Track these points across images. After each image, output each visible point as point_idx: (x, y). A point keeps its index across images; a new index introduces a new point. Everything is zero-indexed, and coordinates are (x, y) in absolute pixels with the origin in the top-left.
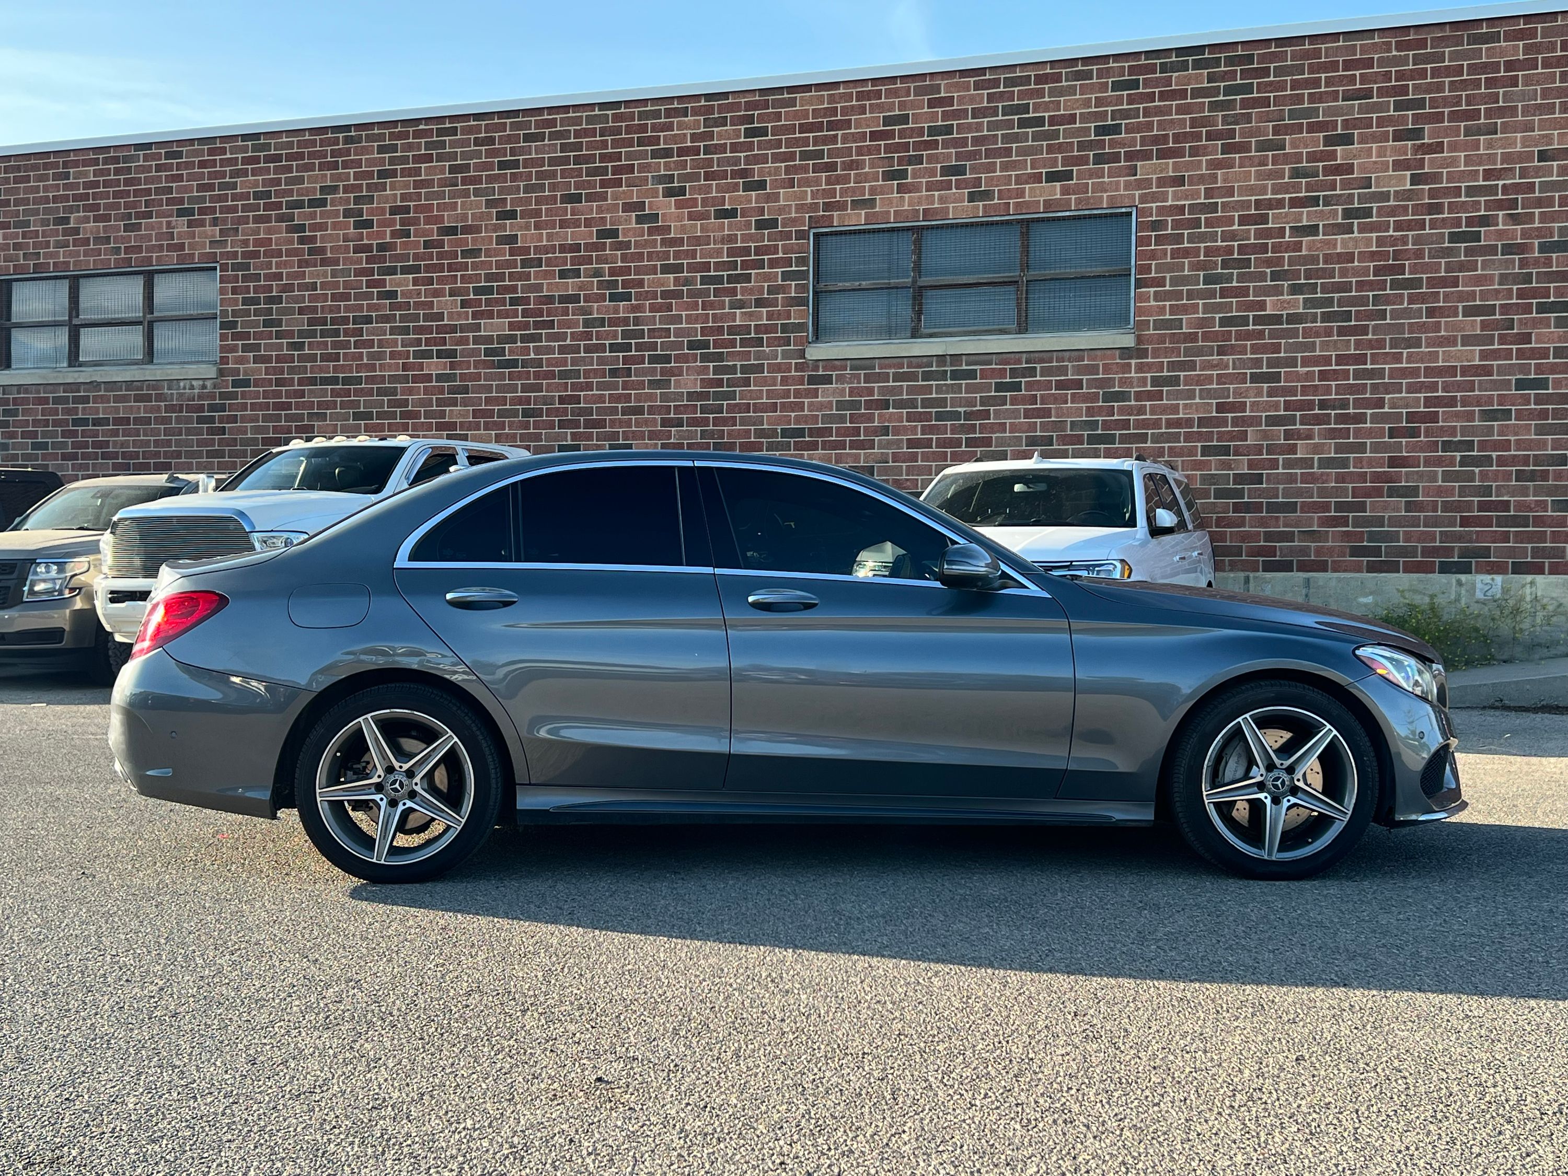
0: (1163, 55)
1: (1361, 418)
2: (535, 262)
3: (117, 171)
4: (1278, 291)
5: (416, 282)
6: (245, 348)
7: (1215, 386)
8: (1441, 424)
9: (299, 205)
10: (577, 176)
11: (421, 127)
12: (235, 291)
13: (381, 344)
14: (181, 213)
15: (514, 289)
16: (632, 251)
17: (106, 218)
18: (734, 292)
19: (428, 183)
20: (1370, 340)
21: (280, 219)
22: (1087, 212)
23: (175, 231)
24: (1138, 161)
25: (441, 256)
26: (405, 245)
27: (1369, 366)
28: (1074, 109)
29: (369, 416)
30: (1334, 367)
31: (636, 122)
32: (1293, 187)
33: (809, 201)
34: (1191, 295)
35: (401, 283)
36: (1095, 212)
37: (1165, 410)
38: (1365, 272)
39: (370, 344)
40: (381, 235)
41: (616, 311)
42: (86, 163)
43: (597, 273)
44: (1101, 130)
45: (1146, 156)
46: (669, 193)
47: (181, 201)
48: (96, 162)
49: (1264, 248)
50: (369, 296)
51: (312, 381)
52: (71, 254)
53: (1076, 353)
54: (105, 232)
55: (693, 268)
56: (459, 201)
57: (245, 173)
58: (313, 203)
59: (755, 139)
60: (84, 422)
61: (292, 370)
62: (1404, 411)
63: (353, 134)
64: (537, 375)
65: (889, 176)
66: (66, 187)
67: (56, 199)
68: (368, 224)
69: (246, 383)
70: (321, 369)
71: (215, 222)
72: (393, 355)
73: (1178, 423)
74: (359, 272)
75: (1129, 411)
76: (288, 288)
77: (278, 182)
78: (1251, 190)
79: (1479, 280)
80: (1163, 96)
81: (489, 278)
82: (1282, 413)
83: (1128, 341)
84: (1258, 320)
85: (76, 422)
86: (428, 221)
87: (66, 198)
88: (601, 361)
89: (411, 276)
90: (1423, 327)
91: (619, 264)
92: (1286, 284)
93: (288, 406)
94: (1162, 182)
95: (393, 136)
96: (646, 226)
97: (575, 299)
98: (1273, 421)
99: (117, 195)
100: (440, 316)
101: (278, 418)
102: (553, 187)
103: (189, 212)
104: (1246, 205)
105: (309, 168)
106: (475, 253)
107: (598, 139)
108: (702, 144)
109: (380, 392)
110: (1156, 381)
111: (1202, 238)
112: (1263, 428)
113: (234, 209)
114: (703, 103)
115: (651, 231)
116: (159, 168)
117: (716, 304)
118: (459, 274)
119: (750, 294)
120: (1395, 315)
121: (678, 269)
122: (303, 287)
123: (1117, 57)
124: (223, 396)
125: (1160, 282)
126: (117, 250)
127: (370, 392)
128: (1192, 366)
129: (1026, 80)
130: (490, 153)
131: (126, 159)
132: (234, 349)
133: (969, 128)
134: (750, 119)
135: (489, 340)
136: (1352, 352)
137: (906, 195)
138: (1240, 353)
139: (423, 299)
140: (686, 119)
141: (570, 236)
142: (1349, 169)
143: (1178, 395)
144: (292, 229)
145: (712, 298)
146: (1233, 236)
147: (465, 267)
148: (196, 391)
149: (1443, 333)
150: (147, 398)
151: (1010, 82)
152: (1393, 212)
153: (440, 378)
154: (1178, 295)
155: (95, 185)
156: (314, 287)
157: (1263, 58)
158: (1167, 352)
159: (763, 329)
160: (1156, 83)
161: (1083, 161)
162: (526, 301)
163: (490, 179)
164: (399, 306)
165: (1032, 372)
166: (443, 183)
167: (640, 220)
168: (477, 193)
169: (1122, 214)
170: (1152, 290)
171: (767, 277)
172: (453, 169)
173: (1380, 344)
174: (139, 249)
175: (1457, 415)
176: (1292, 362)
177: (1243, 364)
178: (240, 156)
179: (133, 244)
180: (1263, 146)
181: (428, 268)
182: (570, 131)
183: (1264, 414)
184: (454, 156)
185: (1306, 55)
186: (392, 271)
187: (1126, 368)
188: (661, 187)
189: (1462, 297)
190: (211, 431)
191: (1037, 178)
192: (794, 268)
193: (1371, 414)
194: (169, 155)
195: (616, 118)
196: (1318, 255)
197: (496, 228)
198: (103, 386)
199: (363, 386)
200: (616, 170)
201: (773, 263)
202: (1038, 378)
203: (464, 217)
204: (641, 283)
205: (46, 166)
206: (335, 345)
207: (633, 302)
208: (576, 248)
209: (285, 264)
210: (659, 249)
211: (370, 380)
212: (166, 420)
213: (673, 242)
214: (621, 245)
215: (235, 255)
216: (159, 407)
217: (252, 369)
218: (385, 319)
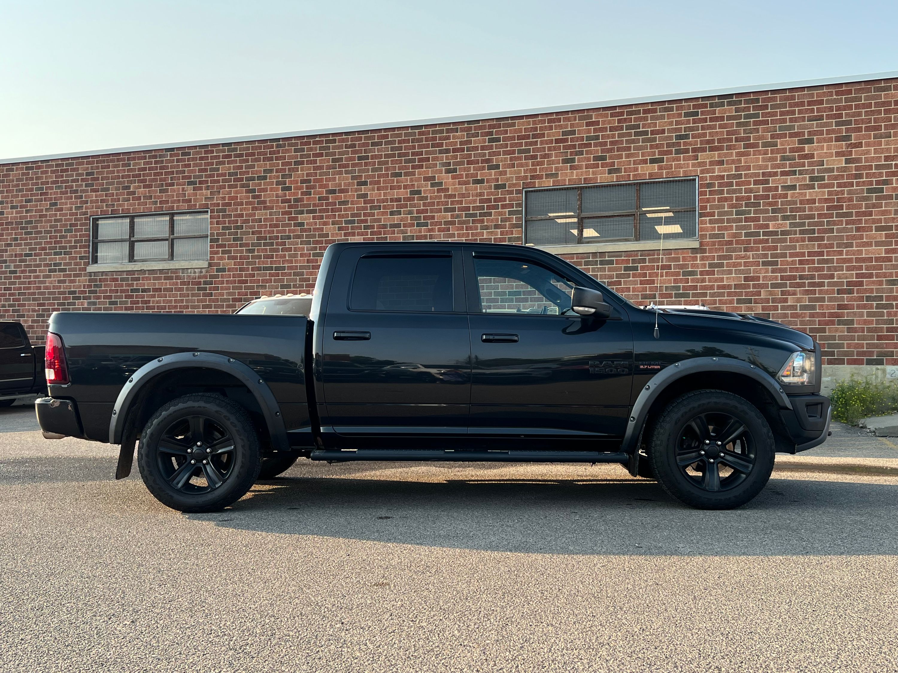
0: (711, 99)
1: (822, 284)
2: (377, 208)
3: (156, 163)
4: (775, 219)
5: (314, 218)
6: (224, 252)
7: (743, 268)
8: (865, 287)
9: (253, 179)
10: (399, 164)
11: (317, 139)
12: (218, 223)
13: (295, 249)
14: (190, 183)
15: (366, 221)
16: (429, 201)
17: (150, 186)
18: (482, 221)
19: (321, 168)
20: (826, 244)
21: (242, 186)
22: (672, 179)
23: (187, 192)
24: (699, 152)
25: (327, 204)
26: (308, 199)
27: (825, 257)
28: (664, 127)
29: (288, 286)
30: (807, 258)
31: (431, 136)
32: (782, 165)
33: (523, 174)
34: (729, 221)
35: (306, 218)
36: (676, 179)
37: (716, 280)
38: (822, 208)
39: (290, 249)
40: (296, 194)
41: (420, 232)
42: (139, 158)
43: (410, 212)
44: (679, 137)
45: (703, 150)
46: (448, 171)
47: (190, 177)
48: (145, 158)
49: (767, 197)
50: (289, 225)
51: (259, 269)
52: (131, 205)
53: (668, 251)
54: (149, 193)
55: (460, 209)
56: (337, 176)
57: (224, 163)
58: (259, 178)
59: (494, 144)
60: (137, 290)
61: (248, 263)
62: (845, 280)
63: (281, 143)
65: (565, 161)
66: (129, 171)
67: (123, 177)
68: (289, 189)
69: (223, 270)
70: (263, 263)
71: (207, 188)
72: (302, 255)
73: (724, 287)
74: (284, 213)
75: (697, 281)
76: (247, 221)
77: (241, 167)
78: (760, 167)
79: (884, 213)
80: (711, 120)
81: (353, 215)
82: (779, 282)
83: (696, 245)
84: (765, 234)
85: (133, 291)
86: (321, 187)
87: (129, 176)
89: (312, 215)
90: (854, 237)
91: (422, 208)
92: (780, 215)
93: (246, 282)
94: (712, 163)
95: (302, 144)
96: (436, 188)
97: (399, 226)
98: (774, 286)
99: (155, 174)
100: (327, 235)
101: (241, 288)
102: (387, 169)
103: (194, 183)
104: (758, 175)
105: (258, 160)
106: (345, 203)
107: (411, 144)
108: (465, 146)
109: (295, 274)
110: (711, 265)
111: (734, 191)
112: (770, 289)
113: (218, 181)
114: (466, 125)
115: (439, 191)
116: (178, 161)
117: (473, 228)
118: (337, 213)
119: (491, 222)
120: (839, 231)
121: (453, 210)
122: (254, 221)
123: (686, 100)
124: (212, 277)
125: (713, 214)
126: (156, 203)
127: (290, 274)
128: (730, 258)
129: (638, 112)
130: (353, 152)
131: (161, 156)
132: (217, 253)
133: (608, 137)
134: (491, 133)
136: (816, 250)
137: (575, 171)
138: (756, 251)
139: (318, 226)
140: (457, 134)
141: (395, 194)
142: (812, 156)
143: (723, 272)
144: (248, 191)
145: (471, 224)
146: (751, 191)
147: (340, 210)
148: (197, 274)
149: (865, 240)
150: (171, 278)
151: (630, 113)
152: (836, 178)
154: (722, 221)
155: (144, 169)
156: (260, 220)
157: (764, 100)
158: (717, 250)
159: (498, 240)
160: (708, 113)
161: (670, 153)
162: (372, 227)
163: (354, 165)
164: (305, 230)
165: (644, 261)
166: (329, 167)
167: (433, 185)
168: (347, 172)
169: (690, 180)
170: (708, 218)
171: (500, 214)
172: (334, 160)
173: (831, 246)
174: (167, 202)
175: (873, 283)
176: (784, 255)
177: (758, 256)
178: (221, 154)
179: (164, 199)
180: (765, 145)
181: (321, 211)
182: (396, 140)
183: (770, 282)
184: (334, 154)
185: (787, 98)
186: (302, 212)
187: (695, 259)
188: (444, 168)
189: (874, 221)
190: (205, 295)
191: (645, 162)
192: (515, 209)
193: (827, 282)
194: (183, 154)
195: (420, 134)
196: (797, 200)
197: (356, 190)
198: (147, 272)
199: (286, 271)
200: (420, 160)
201: (503, 207)
202: (647, 264)
203: (340, 185)
204: (433, 217)
205: (118, 160)
206: (271, 250)
207: (429, 227)
208: (399, 200)
209: (245, 209)
210: (443, 200)
211: (290, 268)
212: (181, 289)
213: (450, 196)
214: (423, 198)
215: (218, 205)
216: (177, 282)
217: (227, 263)
218: (298, 237)
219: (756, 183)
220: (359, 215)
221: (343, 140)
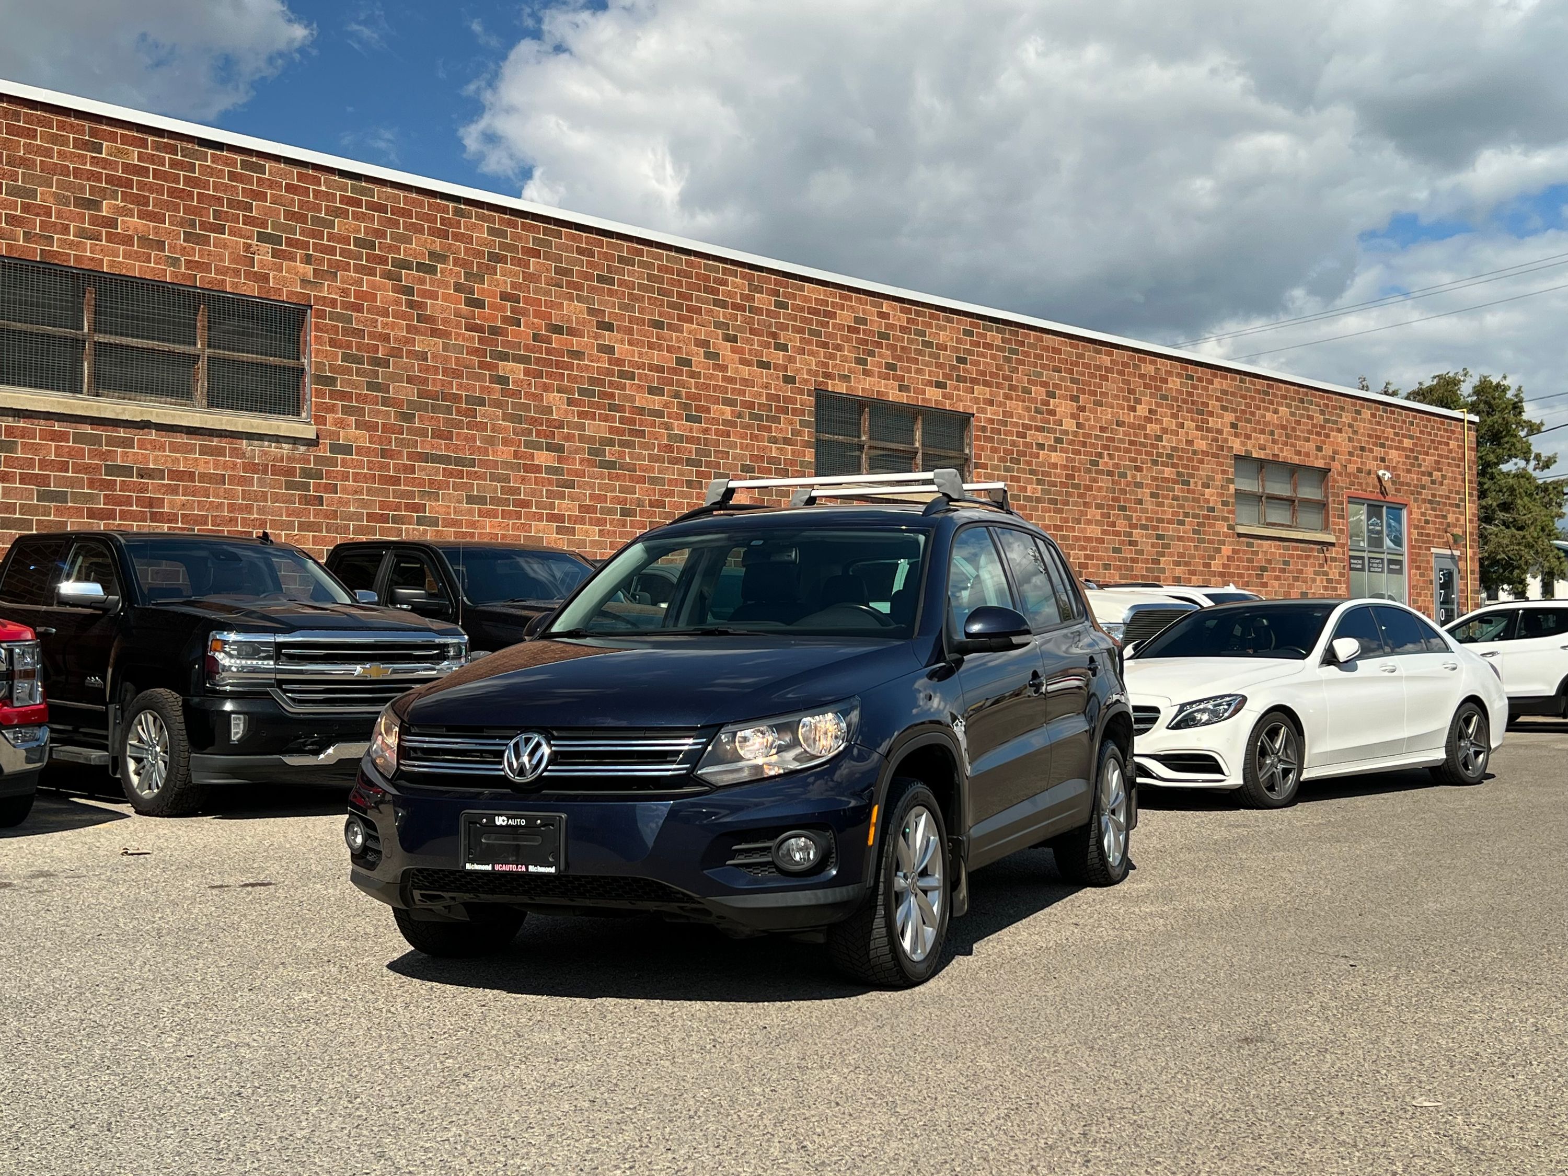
2: (628, 375)
3: (174, 164)
4: (1032, 481)
5: (527, 372)
6: (347, 410)
9: (406, 265)
10: (659, 305)
12: (333, 343)
13: (494, 428)
14: (262, 238)
15: (612, 396)
16: (702, 380)
17: (157, 218)
18: (769, 429)
19: (536, 278)
21: (388, 275)
22: (953, 412)
23: (256, 257)
24: (975, 384)
25: (547, 351)
26: (515, 334)
28: (946, 341)
29: (481, 500)
31: (703, 271)
32: (1036, 418)
33: (814, 367)
35: (513, 370)
36: (956, 414)
38: (1062, 476)
39: (485, 426)
40: (494, 318)
41: (691, 430)
42: (126, 140)
43: (677, 395)
44: (959, 360)
45: (979, 382)
46: (728, 338)
47: (263, 224)
48: (143, 144)
49: (1026, 454)
50: (481, 378)
51: (425, 457)
54: (155, 234)
55: (743, 404)
56: (565, 302)
57: (344, 214)
58: (421, 267)
59: (780, 310)
60: (126, 471)
61: (400, 442)
63: (465, 207)
64: (632, 479)
65: (859, 360)
66: (92, 161)
67: (76, 173)
68: (480, 304)
69: (348, 449)
70: (433, 446)
71: (308, 260)
72: (506, 442)
74: (472, 352)
76: (396, 353)
77: (382, 234)
78: (1020, 416)
79: (1099, 489)
80: (985, 345)
81: (592, 381)
85: (111, 470)
86: (537, 314)
87: (97, 177)
88: (681, 473)
89: (523, 366)
90: (1082, 513)
91: (693, 390)
92: (1035, 478)
93: (396, 481)
94: (985, 401)
95: (502, 221)
96: (711, 362)
97: (660, 414)
100: (549, 410)
101: (386, 493)
102: (640, 310)
103: (277, 240)
104: (1019, 425)
105: (419, 230)
106: (578, 355)
107: (675, 277)
108: (747, 303)
109: (493, 477)
111: (1002, 441)
113: (331, 251)
114: (746, 270)
115: (714, 367)
116: (233, 177)
117: (759, 437)
118: (566, 372)
119: (780, 433)
120: (1072, 504)
121: (733, 402)
122: (412, 354)
124: (319, 460)
125: (985, 466)
126: (175, 262)
127: (482, 477)
129: (925, 315)
130: (590, 265)
131: (187, 153)
132: (331, 409)
133: (898, 338)
134: (777, 293)
135: (591, 439)
137: (868, 378)
139: (533, 390)
140: (737, 280)
141: (656, 357)
142: (1055, 413)
144: (397, 290)
145: (756, 431)
146: (1014, 443)
147: (570, 367)
148: (284, 451)
149: (1089, 517)
150: (220, 452)
152: (1070, 443)
153: (550, 470)
155: (141, 171)
156: (426, 357)
157: (1023, 335)
159: (789, 462)
160: (981, 335)
161: (951, 378)
162: (620, 409)
163: (589, 288)
164: (512, 394)
166: (550, 281)
167: (708, 355)
168: (580, 299)
169: (968, 417)
170: (983, 471)
171: (791, 422)
172: (558, 271)
174: (205, 267)
178: (338, 193)
179: (196, 259)
180: (1023, 390)
181: (538, 361)
182: (654, 264)
185: (1038, 339)
186: (504, 357)
188: (720, 331)
189: (1094, 497)
190: (306, 500)
191: (931, 383)
192: (806, 418)
194: (244, 164)
195: (688, 263)
196: (1046, 463)
197: (596, 337)
198: (155, 428)
199: (476, 469)
200: (689, 309)
201: (795, 411)
203: (569, 320)
204: (708, 410)
205: (62, 126)
206: (447, 423)
207: (702, 424)
208: (660, 369)
209: (393, 326)
210: (721, 383)
211: (483, 463)
212: (242, 481)
213: (731, 380)
214: (693, 375)
215: (333, 303)
216: (235, 464)
217: (352, 434)
218: (497, 404)
219: (1019, 435)
220: (601, 382)
221: (573, 238)
